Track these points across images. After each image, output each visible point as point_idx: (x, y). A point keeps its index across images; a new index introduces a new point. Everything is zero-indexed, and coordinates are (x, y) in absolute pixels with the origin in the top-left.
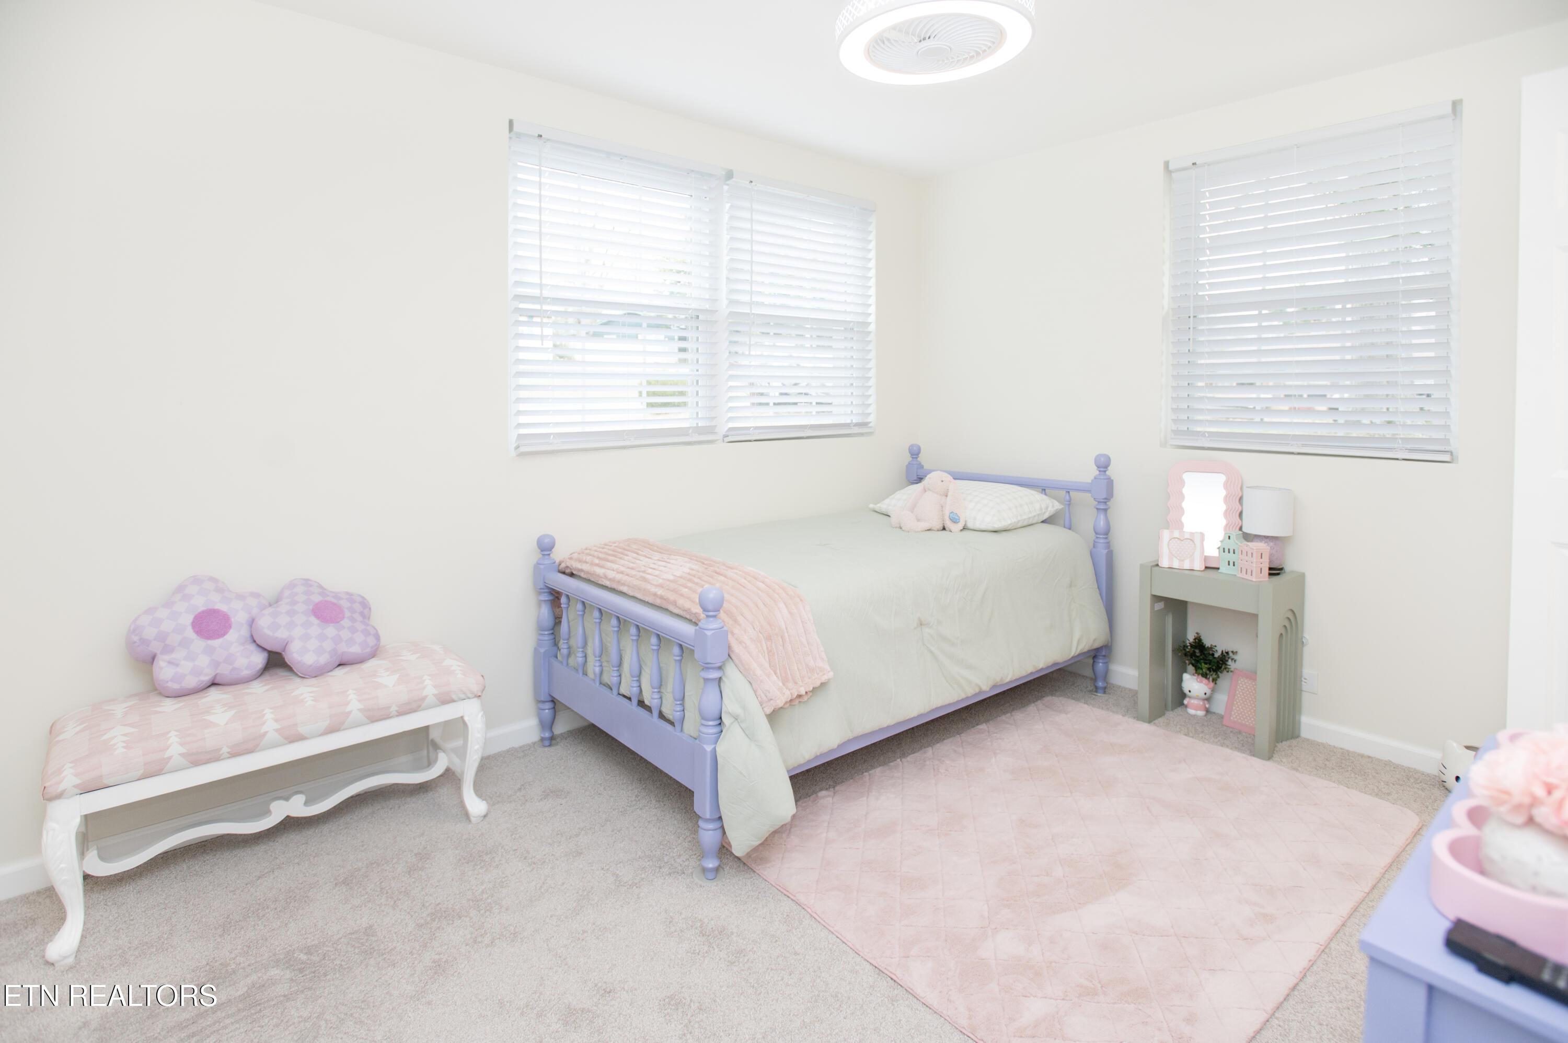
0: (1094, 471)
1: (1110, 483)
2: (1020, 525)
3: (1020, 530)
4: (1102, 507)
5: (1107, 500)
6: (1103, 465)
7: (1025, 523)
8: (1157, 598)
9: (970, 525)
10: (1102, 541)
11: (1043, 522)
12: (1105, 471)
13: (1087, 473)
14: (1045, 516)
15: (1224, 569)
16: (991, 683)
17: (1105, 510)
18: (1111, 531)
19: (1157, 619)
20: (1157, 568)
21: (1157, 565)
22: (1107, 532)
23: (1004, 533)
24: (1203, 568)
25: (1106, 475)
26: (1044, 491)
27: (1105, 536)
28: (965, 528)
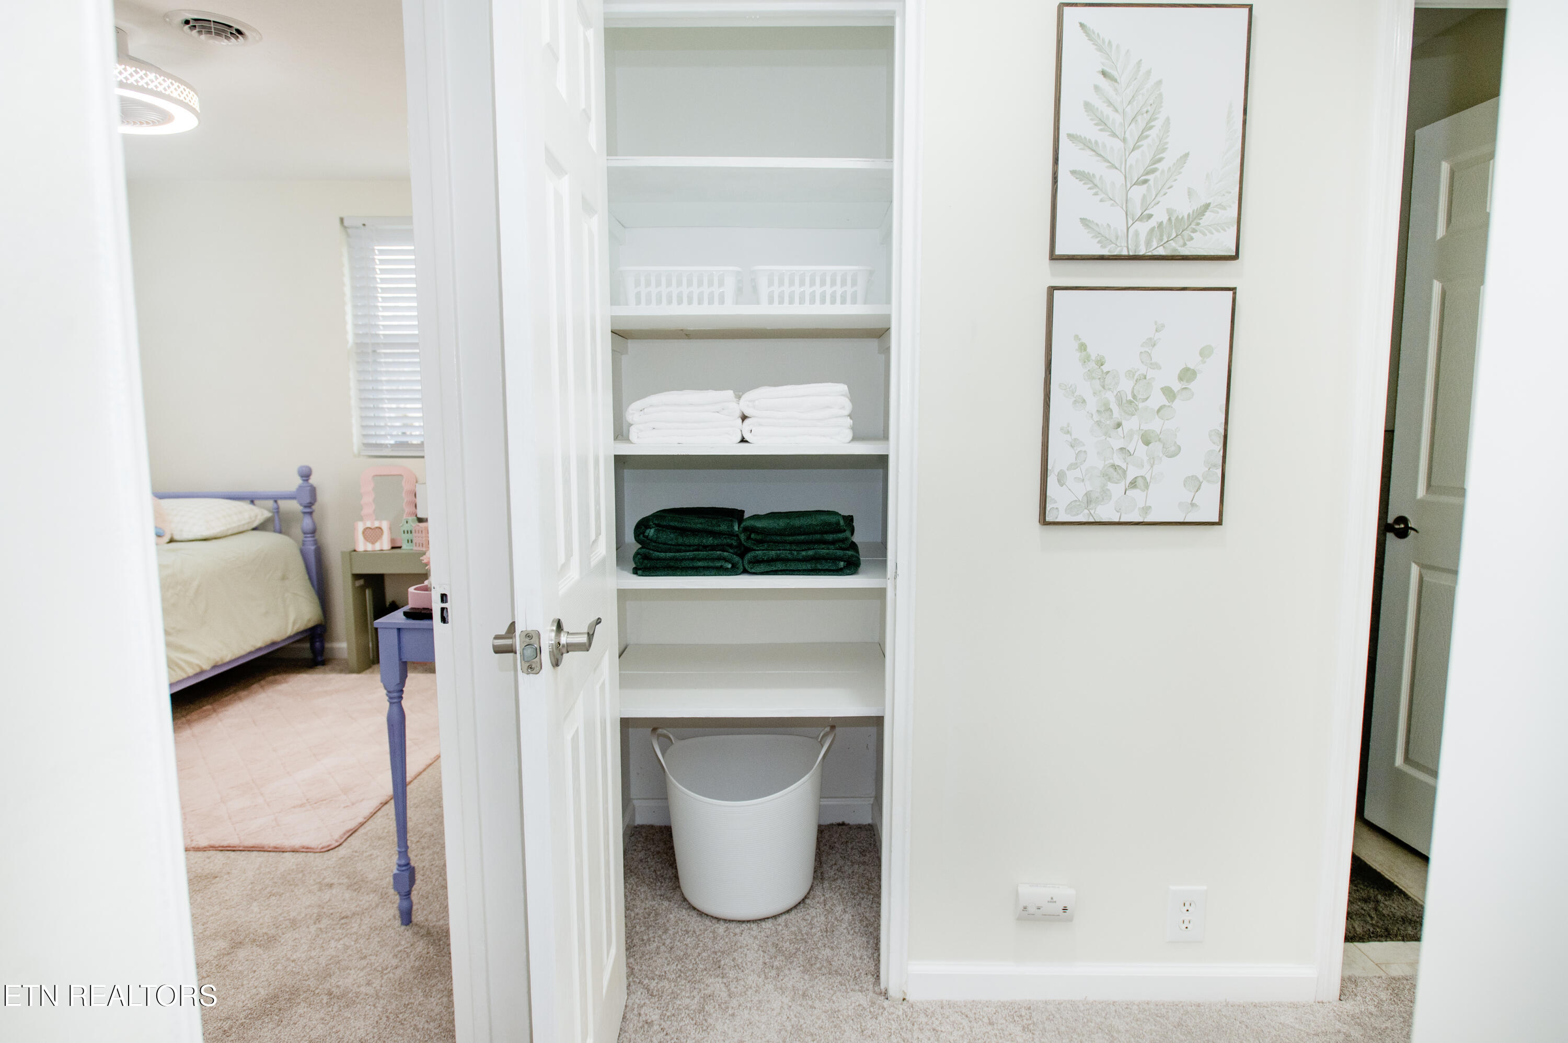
0: (299, 481)
1: (313, 491)
2: (230, 532)
3: (230, 537)
4: (308, 510)
5: (310, 505)
6: (306, 475)
7: (236, 531)
8: (357, 577)
9: (177, 537)
10: (311, 539)
11: (255, 529)
12: (307, 480)
13: (293, 483)
14: (255, 525)
15: (405, 546)
16: (212, 664)
17: (311, 513)
18: (318, 531)
19: (359, 592)
20: (355, 553)
21: (355, 551)
22: (313, 532)
23: (214, 541)
24: (390, 548)
25: (308, 483)
26: (252, 502)
27: (312, 535)
28: (172, 541)
